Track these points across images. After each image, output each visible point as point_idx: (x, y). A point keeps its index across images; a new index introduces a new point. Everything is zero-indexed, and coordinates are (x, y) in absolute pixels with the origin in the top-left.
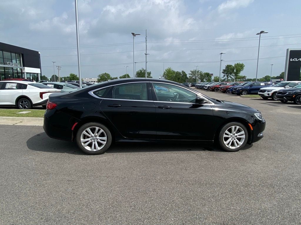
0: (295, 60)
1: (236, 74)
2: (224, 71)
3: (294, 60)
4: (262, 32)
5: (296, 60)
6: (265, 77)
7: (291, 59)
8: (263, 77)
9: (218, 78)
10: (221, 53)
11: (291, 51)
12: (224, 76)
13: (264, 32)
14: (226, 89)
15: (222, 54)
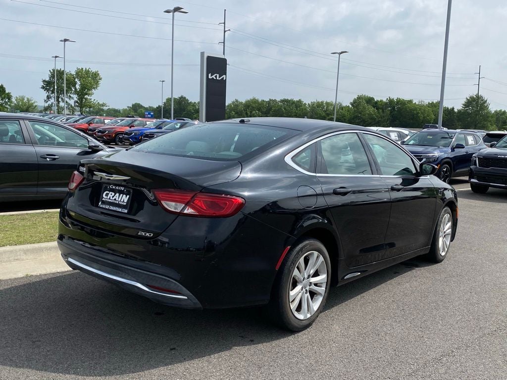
0: (216, 77)
1: (82, 94)
2: (48, 85)
3: (214, 76)
4: (177, 9)
5: (218, 78)
6: (133, 105)
7: (210, 75)
8: (128, 107)
9: (26, 99)
10: (66, 40)
11: (209, 58)
12: (49, 97)
13: (182, 10)
14: (116, 136)
15: (66, 42)
